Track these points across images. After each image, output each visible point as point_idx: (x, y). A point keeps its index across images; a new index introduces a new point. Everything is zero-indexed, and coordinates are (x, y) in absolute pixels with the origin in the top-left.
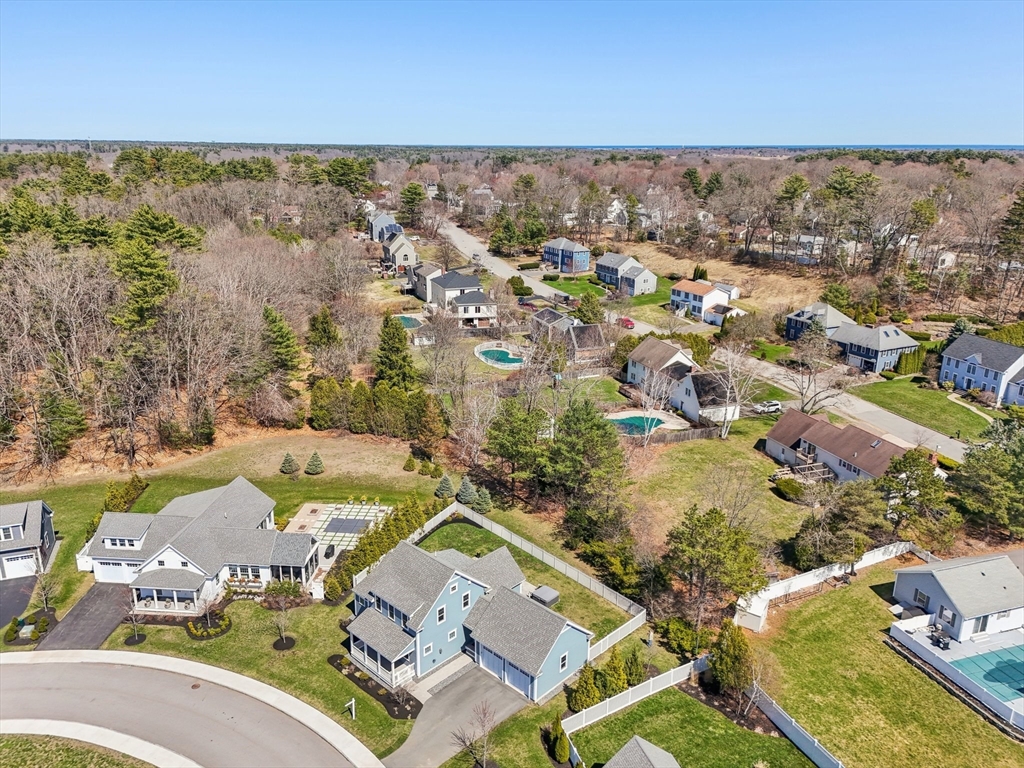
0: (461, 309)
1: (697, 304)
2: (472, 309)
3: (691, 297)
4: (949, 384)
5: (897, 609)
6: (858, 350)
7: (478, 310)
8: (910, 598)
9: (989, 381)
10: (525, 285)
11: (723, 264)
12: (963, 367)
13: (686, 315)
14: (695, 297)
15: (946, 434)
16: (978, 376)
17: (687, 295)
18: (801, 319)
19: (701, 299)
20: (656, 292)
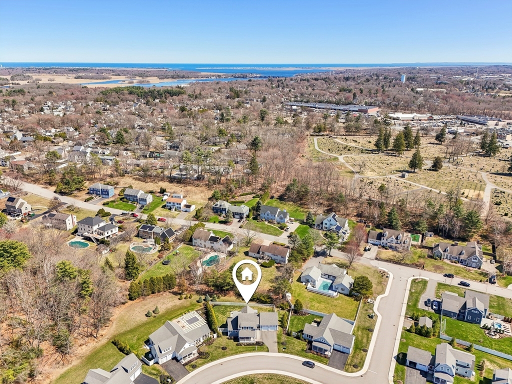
0: (106, 233)
1: (179, 206)
2: (110, 232)
3: (176, 204)
4: (264, 219)
5: (304, 284)
6: (238, 214)
7: (112, 231)
8: (305, 280)
9: (273, 217)
10: (106, 211)
11: (166, 183)
12: (266, 214)
13: (175, 210)
14: (177, 204)
15: (273, 235)
16: (270, 217)
17: (174, 203)
18: (217, 206)
19: (180, 204)
20: (153, 201)
